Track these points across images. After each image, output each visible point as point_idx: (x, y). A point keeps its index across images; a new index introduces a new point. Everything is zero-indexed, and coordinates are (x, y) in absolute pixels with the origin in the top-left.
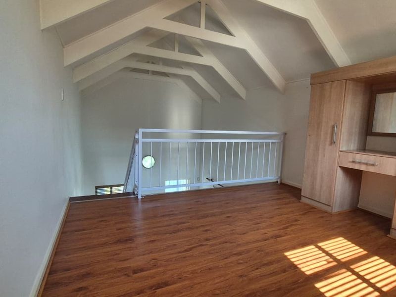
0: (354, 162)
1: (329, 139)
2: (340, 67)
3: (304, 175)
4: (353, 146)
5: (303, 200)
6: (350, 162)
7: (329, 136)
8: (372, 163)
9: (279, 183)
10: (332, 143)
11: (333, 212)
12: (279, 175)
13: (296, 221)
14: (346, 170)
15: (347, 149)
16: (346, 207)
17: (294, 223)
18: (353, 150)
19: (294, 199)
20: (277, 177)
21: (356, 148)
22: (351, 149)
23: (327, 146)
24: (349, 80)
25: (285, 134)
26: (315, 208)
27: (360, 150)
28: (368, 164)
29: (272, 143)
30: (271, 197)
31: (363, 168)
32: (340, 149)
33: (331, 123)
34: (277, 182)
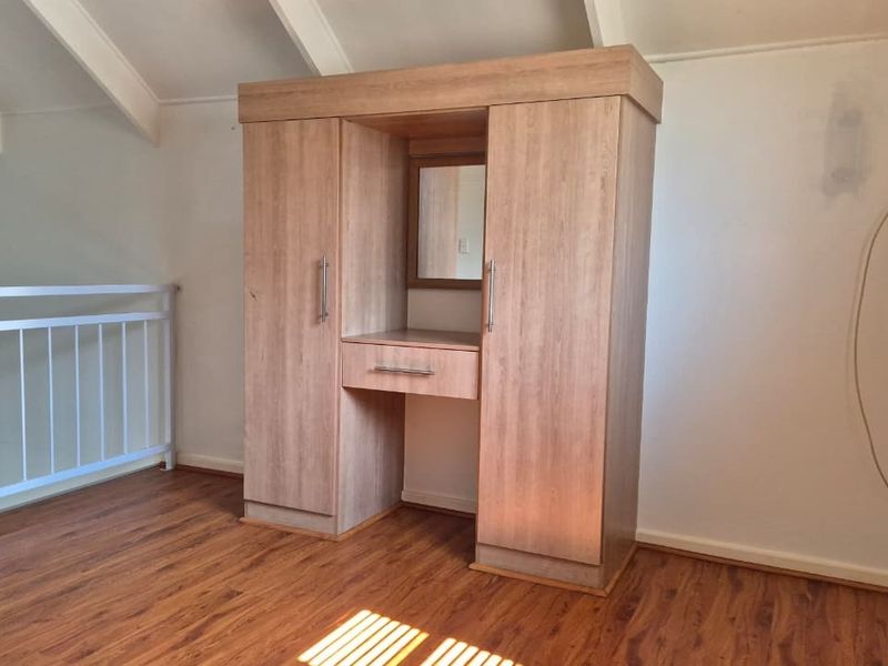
0: (380, 371)
1: (309, 307)
2: (323, 75)
3: (247, 428)
4: (377, 321)
5: (252, 513)
6: (370, 372)
7: (308, 295)
8: (422, 369)
9: (169, 467)
10: (321, 315)
11: (340, 530)
12: (168, 440)
13: (230, 595)
14: (363, 397)
15: (359, 333)
16: (374, 509)
17: (222, 609)
18: (377, 335)
19: (222, 518)
20: (160, 449)
21: (382, 327)
22: (372, 331)
23: (307, 328)
24: (350, 119)
25: (176, 289)
26: (288, 534)
27: (393, 331)
28: (412, 374)
29: (128, 324)
30: (141, 529)
31: (402, 385)
32: (343, 336)
33: (311, 256)
34: (163, 465)
